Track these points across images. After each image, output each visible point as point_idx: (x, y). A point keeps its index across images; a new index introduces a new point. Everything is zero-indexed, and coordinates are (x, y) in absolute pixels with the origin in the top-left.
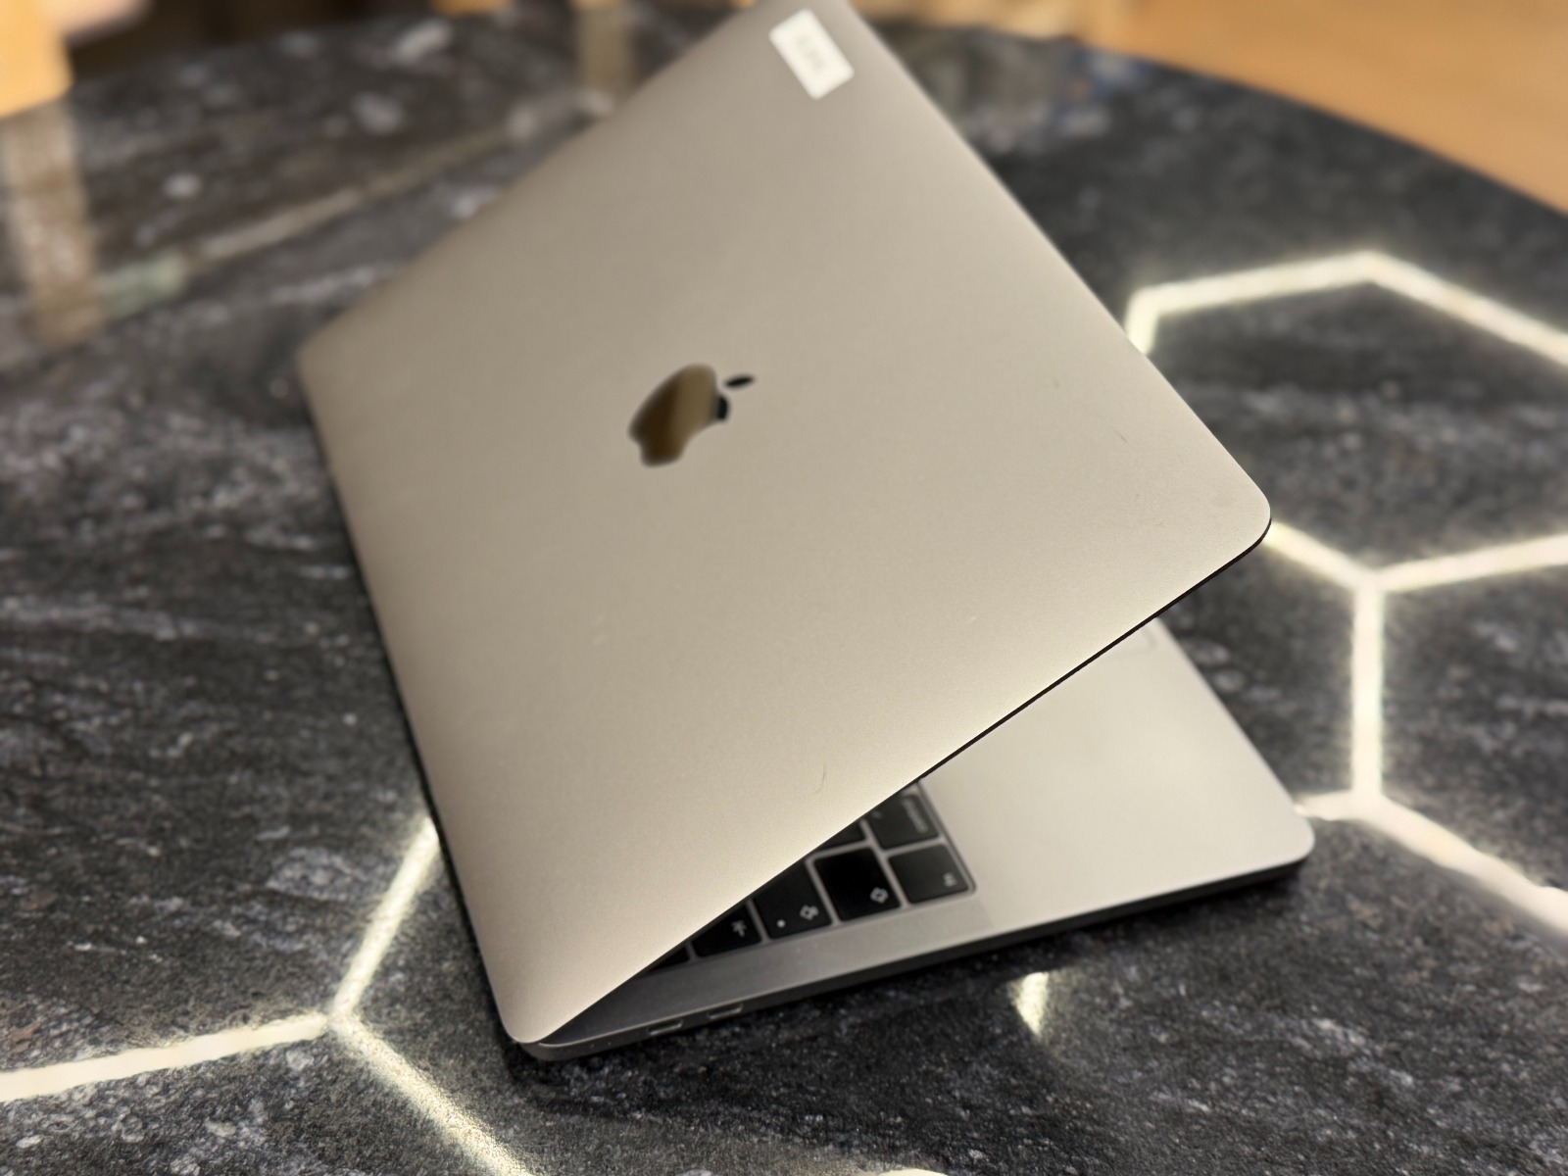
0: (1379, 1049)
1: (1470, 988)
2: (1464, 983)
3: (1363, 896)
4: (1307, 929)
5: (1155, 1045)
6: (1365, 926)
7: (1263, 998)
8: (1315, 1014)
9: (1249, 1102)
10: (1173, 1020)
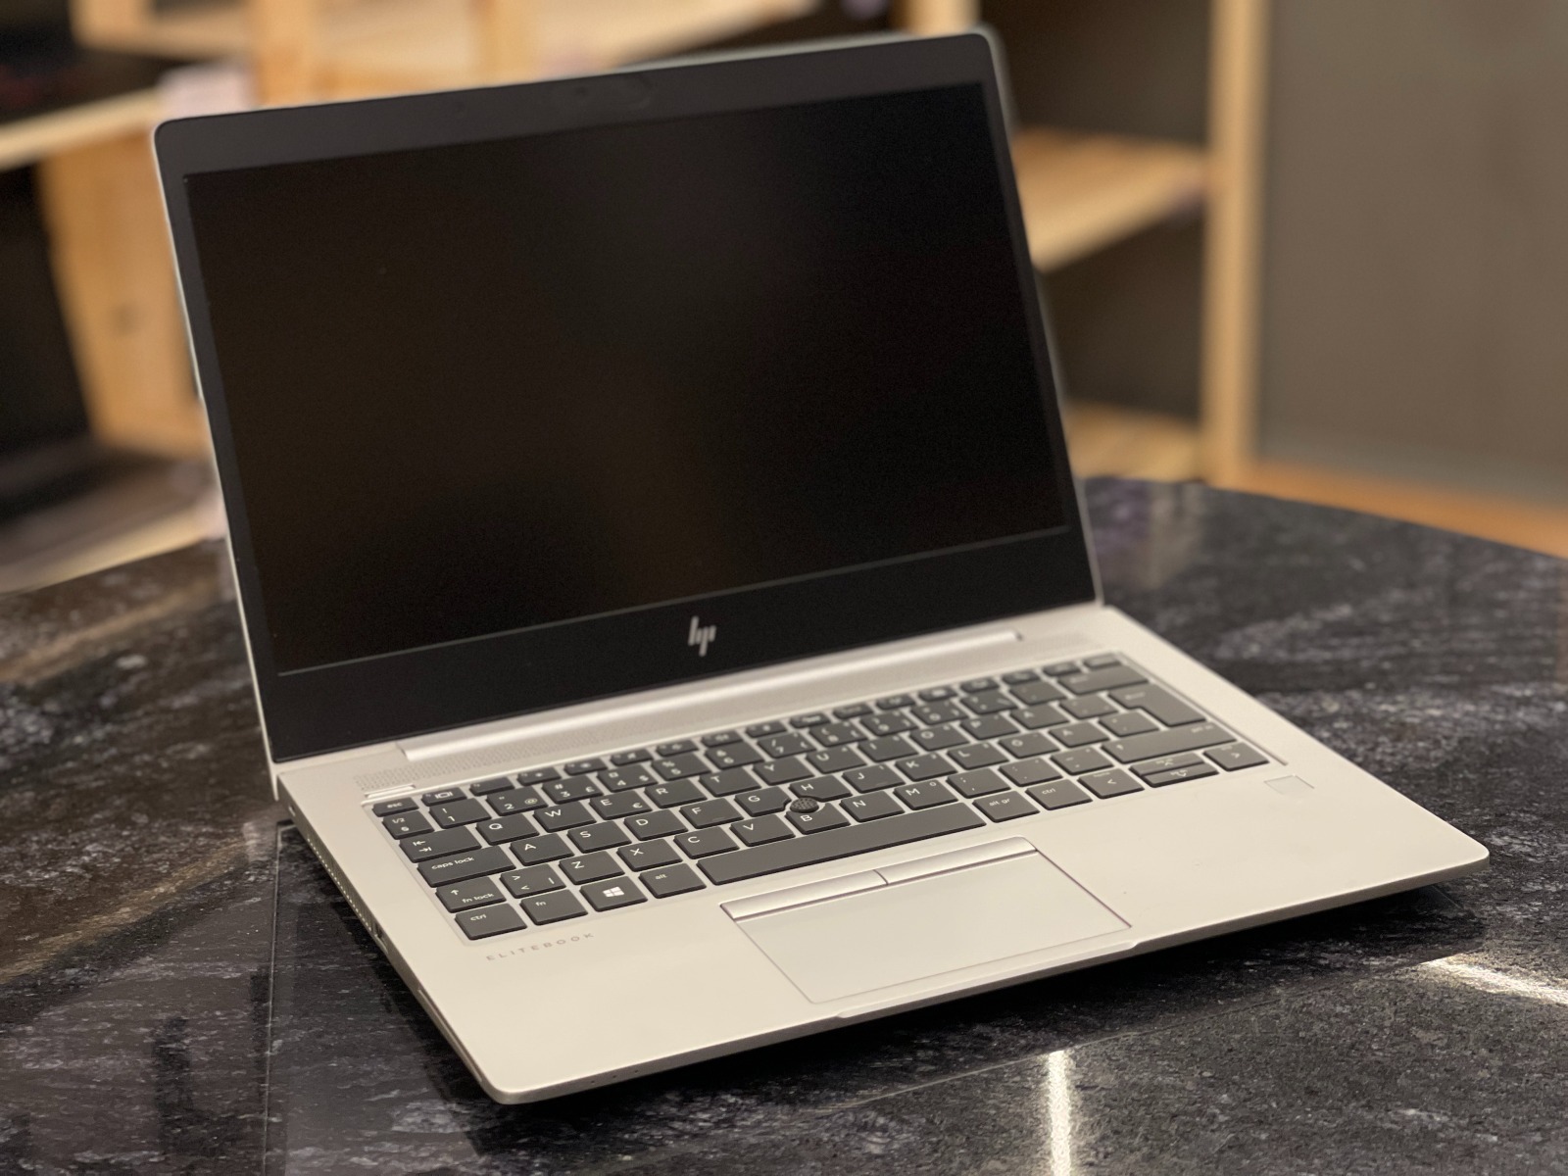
0: (1464, 1122)
1: (1536, 1075)
2: (1531, 1073)
3: (1427, 1027)
4: (1381, 1054)
5: (1256, 1141)
6: (1433, 1047)
7: (1349, 1103)
8: (1397, 1106)
9: (1352, 1168)
10: (1271, 1124)
